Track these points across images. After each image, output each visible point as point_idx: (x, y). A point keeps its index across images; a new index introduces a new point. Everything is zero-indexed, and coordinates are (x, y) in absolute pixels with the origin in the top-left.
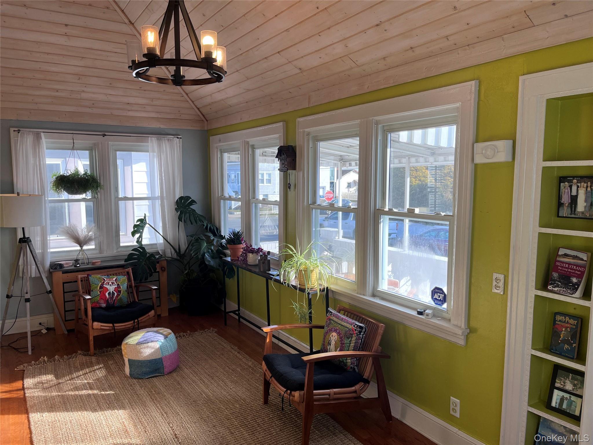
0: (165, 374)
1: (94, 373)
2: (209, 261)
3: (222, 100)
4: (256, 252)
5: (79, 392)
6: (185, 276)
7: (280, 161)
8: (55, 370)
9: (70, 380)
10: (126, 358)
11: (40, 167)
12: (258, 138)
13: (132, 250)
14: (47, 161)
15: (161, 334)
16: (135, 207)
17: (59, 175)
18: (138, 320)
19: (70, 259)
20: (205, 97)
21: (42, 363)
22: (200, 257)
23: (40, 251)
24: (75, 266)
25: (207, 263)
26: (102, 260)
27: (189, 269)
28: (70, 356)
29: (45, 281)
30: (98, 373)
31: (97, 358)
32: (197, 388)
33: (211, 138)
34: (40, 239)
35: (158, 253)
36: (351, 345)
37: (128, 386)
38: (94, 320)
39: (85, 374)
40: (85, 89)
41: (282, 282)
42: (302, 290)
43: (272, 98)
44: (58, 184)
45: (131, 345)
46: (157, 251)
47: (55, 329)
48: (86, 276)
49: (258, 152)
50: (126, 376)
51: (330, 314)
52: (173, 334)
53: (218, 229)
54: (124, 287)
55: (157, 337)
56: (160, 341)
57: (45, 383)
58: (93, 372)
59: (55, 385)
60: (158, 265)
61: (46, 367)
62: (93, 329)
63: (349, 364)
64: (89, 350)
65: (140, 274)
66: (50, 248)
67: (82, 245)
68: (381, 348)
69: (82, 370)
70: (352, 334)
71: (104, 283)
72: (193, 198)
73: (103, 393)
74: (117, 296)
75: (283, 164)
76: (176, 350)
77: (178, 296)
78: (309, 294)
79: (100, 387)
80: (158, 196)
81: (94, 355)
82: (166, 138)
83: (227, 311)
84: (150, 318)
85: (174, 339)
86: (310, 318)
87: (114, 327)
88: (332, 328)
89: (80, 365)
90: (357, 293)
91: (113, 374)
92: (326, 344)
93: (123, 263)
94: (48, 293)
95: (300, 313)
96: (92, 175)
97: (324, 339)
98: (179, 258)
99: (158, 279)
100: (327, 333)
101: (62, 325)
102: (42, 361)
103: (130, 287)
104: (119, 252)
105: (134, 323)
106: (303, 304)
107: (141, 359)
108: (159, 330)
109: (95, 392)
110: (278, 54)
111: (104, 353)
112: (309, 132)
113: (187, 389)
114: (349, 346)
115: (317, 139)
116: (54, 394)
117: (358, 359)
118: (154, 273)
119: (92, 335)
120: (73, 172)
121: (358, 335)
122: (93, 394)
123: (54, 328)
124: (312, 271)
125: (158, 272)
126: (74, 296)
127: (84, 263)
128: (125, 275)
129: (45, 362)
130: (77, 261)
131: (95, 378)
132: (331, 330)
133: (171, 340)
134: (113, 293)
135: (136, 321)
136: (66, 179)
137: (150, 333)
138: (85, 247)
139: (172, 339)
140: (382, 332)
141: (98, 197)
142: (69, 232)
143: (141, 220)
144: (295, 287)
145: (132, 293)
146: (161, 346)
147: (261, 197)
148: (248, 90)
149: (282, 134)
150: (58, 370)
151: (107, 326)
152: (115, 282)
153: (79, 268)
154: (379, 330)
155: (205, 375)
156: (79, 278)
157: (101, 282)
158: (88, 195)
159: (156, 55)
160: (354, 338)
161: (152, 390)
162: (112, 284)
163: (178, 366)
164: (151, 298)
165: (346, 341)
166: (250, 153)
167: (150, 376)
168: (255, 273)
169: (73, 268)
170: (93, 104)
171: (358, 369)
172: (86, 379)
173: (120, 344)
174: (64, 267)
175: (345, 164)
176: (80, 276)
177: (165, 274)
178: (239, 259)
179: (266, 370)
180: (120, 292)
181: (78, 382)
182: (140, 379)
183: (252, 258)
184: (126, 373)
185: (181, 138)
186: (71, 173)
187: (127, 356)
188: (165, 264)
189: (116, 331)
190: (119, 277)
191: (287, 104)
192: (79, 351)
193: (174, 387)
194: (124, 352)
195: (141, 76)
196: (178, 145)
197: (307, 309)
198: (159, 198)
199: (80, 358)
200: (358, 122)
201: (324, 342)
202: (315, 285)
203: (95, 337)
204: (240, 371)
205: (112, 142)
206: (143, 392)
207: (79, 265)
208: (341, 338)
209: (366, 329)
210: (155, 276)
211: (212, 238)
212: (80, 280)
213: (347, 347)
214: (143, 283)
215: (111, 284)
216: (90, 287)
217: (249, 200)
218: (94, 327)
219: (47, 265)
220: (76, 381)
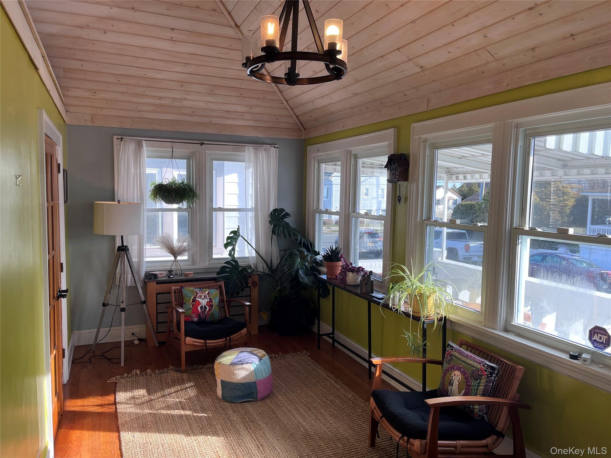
0: (258, 400)
1: (186, 392)
2: (303, 278)
3: (325, 106)
4: (356, 272)
5: (171, 411)
6: (277, 293)
7: (390, 171)
8: (147, 385)
9: (162, 398)
10: (219, 378)
11: (140, 175)
12: (363, 146)
13: (225, 263)
14: (146, 170)
15: (255, 355)
16: (225, 218)
17: (158, 184)
18: (230, 337)
19: (164, 270)
20: (305, 104)
21: (135, 376)
22: (294, 273)
23: (137, 260)
24: (169, 277)
25: (301, 280)
26: (194, 272)
27: (281, 286)
28: (161, 371)
29: (140, 290)
30: (190, 392)
31: (188, 376)
32: (293, 419)
33: (308, 147)
34: (137, 248)
35: (250, 267)
36: (480, 388)
37: (220, 409)
38: (186, 335)
39: (177, 391)
40: (187, 97)
41: (390, 307)
42: (417, 318)
43: (382, 103)
44: (156, 193)
45: (225, 365)
46: (250, 265)
47: (147, 341)
48: (179, 287)
49: (360, 161)
50: (218, 398)
51: (450, 349)
52: (267, 356)
53: (312, 245)
54: (216, 301)
55: (251, 359)
56: (254, 362)
57: (137, 398)
58: (184, 390)
59: (147, 402)
60: (250, 279)
61: (138, 381)
62: (185, 344)
63: (476, 411)
64: (179, 365)
65: (232, 288)
66: (146, 257)
67: (176, 256)
68: (519, 395)
69: (173, 386)
70: (481, 376)
71: (196, 296)
72: (287, 210)
73: (195, 414)
74: (209, 311)
75: (394, 174)
76: (270, 374)
77: (270, 313)
78: (424, 323)
79: (192, 407)
80: (252, 208)
81: (186, 371)
82: (263, 148)
83: (321, 333)
84: (241, 337)
85: (268, 362)
86: (424, 350)
87: (206, 344)
88: (454, 366)
89: (171, 381)
90: (485, 326)
91: (205, 395)
92: (446, 383)
93: (215, 275)
94: (142, 304)
95: (413, 345)
96: (189, 184)
97: (444, 377)
98: (270, 273)
99: (249, 295)
100: (447, 370)
101: (154, 336)
102: (134, 374)
103: (221, 301)
104: (211, 264)
105: (226, 340)
106: (418, 334)
107: (235, 381)
108: (253, 350)
109: (188, 413)
110: (397, 51)
111: (195, 370)
112: (426, 139)
113: (283, 419)
114: (477, 389)
115: (436, 147)
116: (147, 411)
117: (488, 406)
118: (245, 287)
119: (184, 350)
120: (170, 181)
121: (490, 377)
122: (185, 415)
123: (146, 339)
124: (428, 297)
125: (250, 287)
126: (166, 308)
127: (177, 274)
128: (217, 289)
129: (137, 375)
130: (170, 271)
131: (187, 397)
132: (454, 368)
133: (265, 363)
134: (205, 308)
135: (228, 338)
136: (164, 188)
137: (244, 353)
138: (179, 258)
139: (267, 362)
140: (520, 375)
141: (193, 208)
142: (165, 242)
143: (234, 232)
144: (407, 314)
145: (223, 307)
146: (255, 369)
147: (362, 212)
148: (356, 94)
149: (392, 142)
150: (149, 385)
151: (199, 342)
152: (207, 295)
153: (173, 279)
154: (517, 374)
155: (301, 405)
156: (173, 290)
157: (193, 295)
158: (184, 205)
159: (275, 48)
160: (483, 381)
161: (246, 417)
162: (205, 297)
163: (272, 392)
164: (244, 314)
165: (474, 383)
166: (352, 163)
167: (243, 401)
168: (356, 294)
169: (166, 278)
170: (193, 112)
171: (487, 417)
172: (178, 398)
173: (213, 362)
174: (158, 278)
175: (451, 177)
176: (173, 288)
177: (257, 289)
178: (337, 277)
179: (375, 408)
180: (212, 306)
181: (170, 400)
182: (233, 403)
183: (351, 277)
184: (218, 395)
185: (278, 148)
186: (169, 181)
187: (219, 377)
188: (256, 279)
189: (208, 348)
190: (211, 290)
191: (400, 108)
192: (170, 367)
193: (268, 416)
194: (217, 372)
195: (254, 74)
196: (275, 155)
197: (421, 340)
198: (254, 209)
199: (171, 374)
200: (492, 126)
201: (443, 380)
202: (430, 313)
203: (187, 353)
204: (339, 403)
205: (209, 151)
206: (236, 418)
207: (172, 276)
208: (466, 378)
209: (499, 370)
210: (247, 291)
211: (306, 253)
212: (173, 292)
213: (475, 390)
214: (234, 297)
215: (203, 297)
216: (183, 299)
217: (349, 214)
218: (187, 342)
219: (143, 274)
220: (168, 398)
